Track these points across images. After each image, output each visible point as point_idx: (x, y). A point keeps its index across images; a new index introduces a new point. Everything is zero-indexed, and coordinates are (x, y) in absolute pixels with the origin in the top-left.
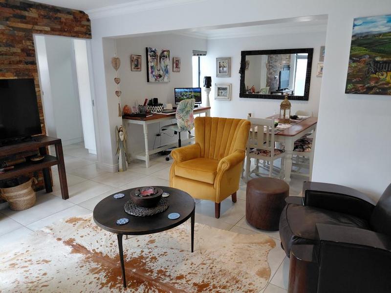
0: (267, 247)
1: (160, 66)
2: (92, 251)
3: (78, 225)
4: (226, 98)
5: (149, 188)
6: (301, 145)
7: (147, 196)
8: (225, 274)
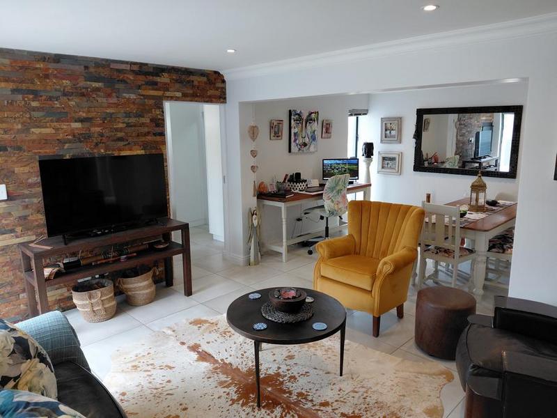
0: (442, 379)
1: (306, 132)
2: (220, 361)
3: (203, 328)
4: (394, 171)
5: (291, 289)
6: (500, 244)
7: (289, 299)
8: (382, 407)
